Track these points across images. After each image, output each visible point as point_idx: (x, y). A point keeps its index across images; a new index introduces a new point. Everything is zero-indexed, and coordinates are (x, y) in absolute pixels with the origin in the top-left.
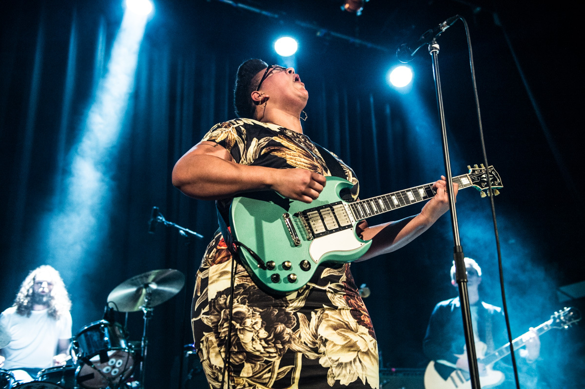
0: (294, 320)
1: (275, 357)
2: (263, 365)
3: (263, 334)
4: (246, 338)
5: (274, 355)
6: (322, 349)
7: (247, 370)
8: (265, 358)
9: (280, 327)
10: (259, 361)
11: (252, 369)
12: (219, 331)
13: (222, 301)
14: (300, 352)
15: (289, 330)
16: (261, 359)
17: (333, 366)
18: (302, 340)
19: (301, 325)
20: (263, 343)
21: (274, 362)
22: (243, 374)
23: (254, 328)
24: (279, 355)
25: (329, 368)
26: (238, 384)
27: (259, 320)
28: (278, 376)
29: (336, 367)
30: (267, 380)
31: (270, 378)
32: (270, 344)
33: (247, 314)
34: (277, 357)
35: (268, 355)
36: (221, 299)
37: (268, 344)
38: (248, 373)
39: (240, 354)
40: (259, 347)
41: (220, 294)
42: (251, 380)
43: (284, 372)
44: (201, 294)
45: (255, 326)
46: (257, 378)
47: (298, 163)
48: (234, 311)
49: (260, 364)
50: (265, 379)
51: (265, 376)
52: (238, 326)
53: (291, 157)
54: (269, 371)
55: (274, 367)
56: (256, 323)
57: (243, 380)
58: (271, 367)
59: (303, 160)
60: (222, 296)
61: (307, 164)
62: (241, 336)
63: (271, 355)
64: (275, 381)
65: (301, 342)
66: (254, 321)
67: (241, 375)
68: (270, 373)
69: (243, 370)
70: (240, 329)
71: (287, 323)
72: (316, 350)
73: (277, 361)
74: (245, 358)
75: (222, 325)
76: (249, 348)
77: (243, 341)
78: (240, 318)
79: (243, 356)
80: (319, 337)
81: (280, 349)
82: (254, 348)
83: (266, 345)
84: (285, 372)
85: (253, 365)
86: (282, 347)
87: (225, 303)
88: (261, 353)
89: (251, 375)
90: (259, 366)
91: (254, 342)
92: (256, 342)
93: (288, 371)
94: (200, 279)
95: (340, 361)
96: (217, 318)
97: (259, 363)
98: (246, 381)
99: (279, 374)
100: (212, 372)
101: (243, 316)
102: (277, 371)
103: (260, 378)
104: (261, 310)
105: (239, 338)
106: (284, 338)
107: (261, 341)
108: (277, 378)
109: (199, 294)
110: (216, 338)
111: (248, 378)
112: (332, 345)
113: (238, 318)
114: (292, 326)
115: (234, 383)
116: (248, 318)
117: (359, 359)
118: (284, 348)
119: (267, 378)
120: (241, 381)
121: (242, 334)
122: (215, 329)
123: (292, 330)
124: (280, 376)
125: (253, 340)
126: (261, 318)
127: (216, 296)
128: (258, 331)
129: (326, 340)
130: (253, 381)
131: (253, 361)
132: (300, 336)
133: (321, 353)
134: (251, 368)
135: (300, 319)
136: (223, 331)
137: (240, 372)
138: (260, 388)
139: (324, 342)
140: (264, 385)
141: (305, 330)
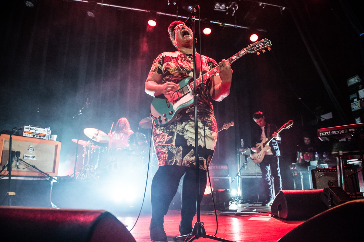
2: (162, 137)
5: (166, 133)
14: (176, 132)
15: (172, 126)
16: (161, 135)
17: (189, 139)
18: (177, 129)
20: (162, 130)
21: (165, 135)
25: (188, 139)
29: (191, 140)
30: (163, 141)
47: (174, 73)
58: (164, 137)
59: (176, 71)
61: (177, 73)
64: (166, 142)
68: (164, 139)
72: (183, 133)
73: (167, 135)
80: (185, 129)
84: (170, 138)
90: (160, 138)
95: (192, 138)
99: (167, 139)
103: (160, 141)
112: (190, 132)
117: (201, 139)
123: (174, 126)
129: (188, 130)
133: (185, 134)
135: (178, 124)
138: (161, 144)
139: (187, 131)
140: (162, 143)
141: (180, 126)
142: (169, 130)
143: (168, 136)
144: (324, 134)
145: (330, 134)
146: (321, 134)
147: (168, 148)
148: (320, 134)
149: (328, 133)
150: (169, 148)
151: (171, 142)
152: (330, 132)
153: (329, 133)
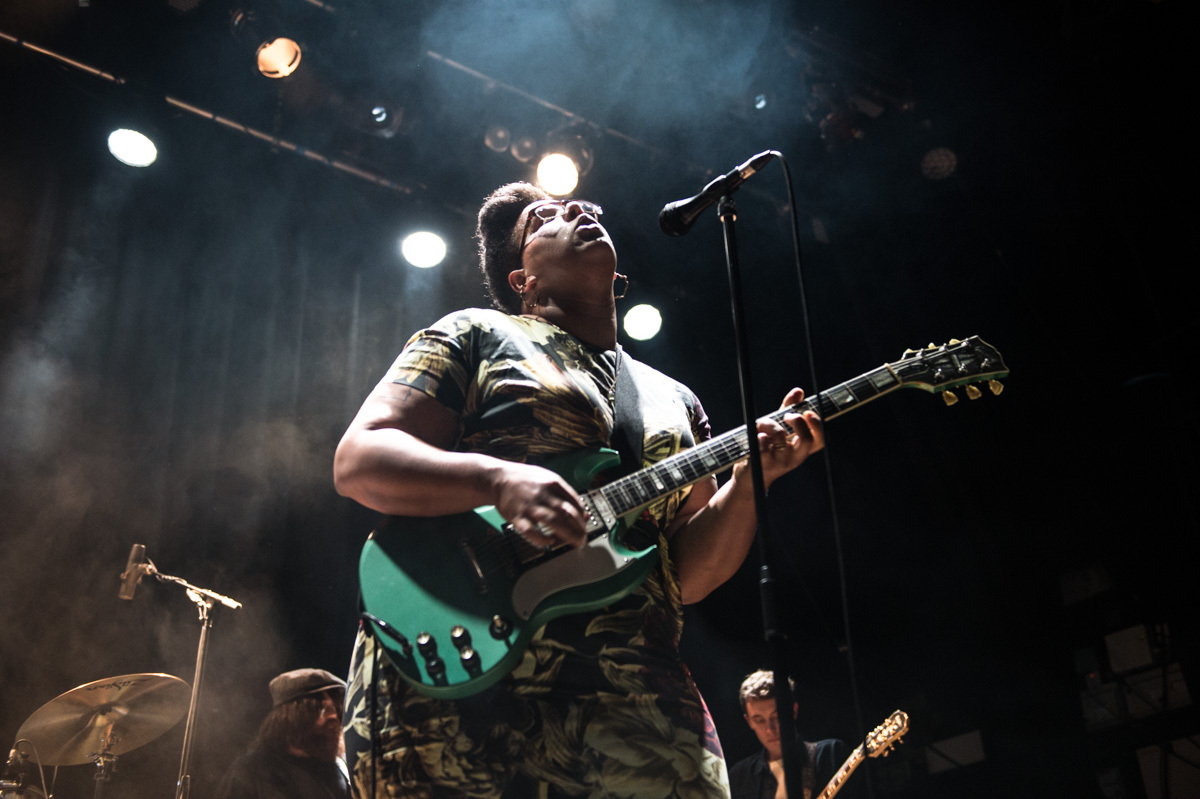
0: (530, 714)
1: (490, 789)
3: (463, 744)
4: (432, 755)
5: (488, 785)
6: (593, 776)
8: (470, 794)
9: (499, 729)
12: (382, 747)
13: (385, 687)
15: (518, 735)
16: (460, 796)
18: (549, 756)
19: (546, 725)
23: (444, 733)
24: (497, 786)
27: (456, 718)
32: (478, 765)
33: (431, 708)
34: (494, 791)
35: (474, 787)
36: (384, 682)
37: (475, 765)
39: (421, 788)
40: (455, 770)
45: (447, 729)
48: (408, 704)
52: (415, 733)
56: (449, 724)
62: (422, 752)
63: (482, 786)
65: (546, 760)
66: (444, 720)
70: (419, 739)
71: (515, 720)
74: (429, 795)
75: (387, 734)
76: (438, 774)
77: (426, 761)
78: (419, 716)
79: (428, 792)
80: (586, 750)
81: (499, 773)
82: (447, 775)
83: (471, 767)
86: (503, 769)
87: (392, 690)
88: (462, 784)
91: (446, 763)
92: (450, 761)
101: (422, 712)
105: (417, 755)
106: (509, 749)
107: (459, 759)
112: (614, 767)
114: (526, 726)
116: (433, 714)
117: (677, 797)
121: (424, 747)
122: (376, 744)
123: (526, 734)
125: (444, 757)
128: (453, 739)
129: (603, 757)
132: (543, 748)
133: (590, 785)
135: (543, 713)
136: (389, 745)
139: (599, 761)
141: (556, 735)
142: (506, 761)
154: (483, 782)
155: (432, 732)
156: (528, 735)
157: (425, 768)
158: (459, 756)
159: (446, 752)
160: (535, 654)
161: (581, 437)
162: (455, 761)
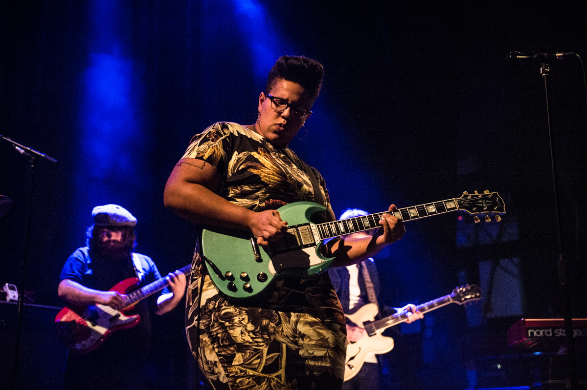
0: (277, 317)
1: (263, 345)
2: (252, 353)
3: (250, 327)
4: (236, 332)
5: (262, 344)
6: (301, 342)
7: (239, 358)
8: (254, 347)
9: (265, 322)
10: (248, 350)
11: (243, 358)
12: (211, 331)
13: (211, 306)
14: (284, 343)
15: (272, 324)
16: (250, 348)
17: (310, 357)
18: (284, 333)
19: (283, 322)
20: (251, 334)
21: (263, 350)
22: (235, 363)
23: (242, 323)
24: (266, 344)
25: (306, 359)
26: (231, 373)
27: (246, 317)
28: (266, 361)
30: (257, 366)
31: (260, 363)
32: (257, 335)
33: (235, 313)
34: (265, 346)
35: (256, 344)
36: (211, 304)
37: (256, 335)
38: (239, 361)
39: (231, 347)
40: (247, 338)
41: (209, 301)
42: (242, 367)
43: (271, 358)
44: (193, 303)
45: (242, 322)
46: (248, 364)
48: (223, 312)
49: (249, 353)
50: (255, 364)
51: (255, 362)
52: (227, 324)
53: (266, 174)
54: (258, 358)
55: (262, 354)
56: (243, 319)
57: (235, 368)
58: (260, 354)
59: (276, 178)
60: (212, 302)
61: (279, 182)
62: (230, 332)
63: (259, 344)
64: (264, 367)
65: (284, 335)
66: (241, 318)
67: (233, 364)
68: (259, 360)
69: (234, 359)
70: (229, 326)
71: (271, 319)
72: (296, 343)
73: (265, 350)
74: (235, 349)
75: (213, 326)
76: (239, 340)
77: (233, 335)
78: (229, 317)
79: (234, 347)
80: (298, 332)
81: (267, 339)
82: (244, 340)
83: (254, 336)
84: (273, 359)
85: (243, 354)
86: (268, 338)
87: (214, 307)
88: (250, 343)
89: (242, 362)
90: (248, 354)
91: (243, 335)
92: (245, 334)
93: (276, 357)
94: (191, 290)
95: (314, 354)
96: (208, 321)
97: (248, 351)
98: (238, 368)
100: (208, 368)
101: (231, 315)
102: (265, 357)
103: (250, 364)
104: (246, 309)
105: (229, 333)
106: (270, 330)
107: (249, 333)
108: (265, 363)
109: (191, 304)
110: (209, 337)
111: (239, 365)
112: (308, 340)
113: (227, 318)
114: (275, 321)
115: (228, 372)
116: (236, 316)
117: (329, 354)
118: (270, 338)
119: (257, 364)
120: (233, 369)
121: (232, 329)
122: (208, 331)
123: (275, 324)
124: (268, 362)
125: (242, 333)
126: (247, 315)
127: (206, 303)
128: (245, 325)
130: (244, 368)
131: (243, 350)
132: (282, 330)
133: (300, 346)
134: (241, 357)
135: (281, 317)
136: (214, 330)
137: (232, 362)
138: (251, 372)
139: (303, 336)
140: (255, 369)
141: (287, 326)
142: (269, 334)
143: (268, 354)
144: (538, 333)
145: (551, 335)
146: (532, 333)
147: (269, 385)
148: (529, 331)
149: (546, 331)
150: (272, 384)
151: (277, 370)
152: (551, 331)
153: (548, 333)
154: (260, 342)
155: (236, 323)
156: (277, 325)
157: (233, 338)
158: (249, 332)
159: (243, 331)
160: (279, 292)
161: (282, 189)
162: (247, 334)
